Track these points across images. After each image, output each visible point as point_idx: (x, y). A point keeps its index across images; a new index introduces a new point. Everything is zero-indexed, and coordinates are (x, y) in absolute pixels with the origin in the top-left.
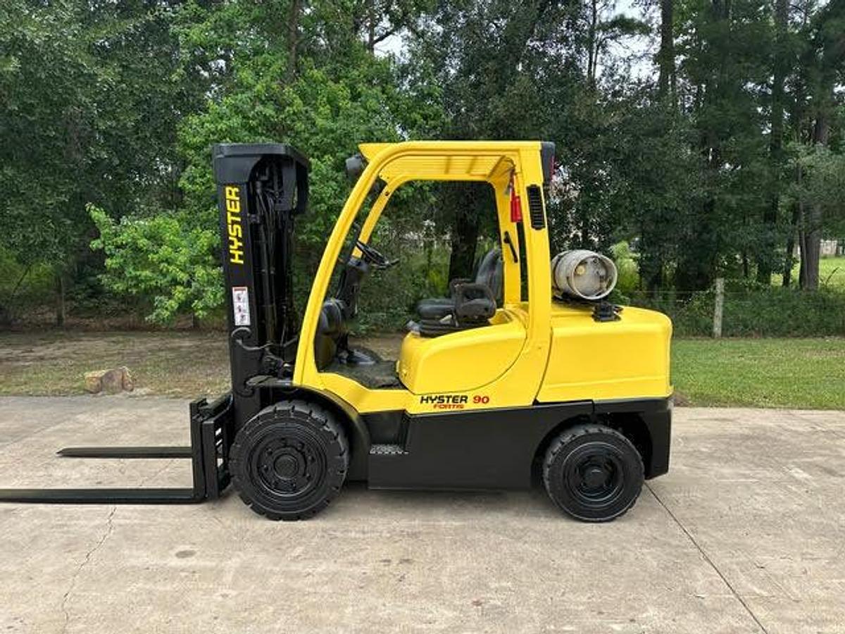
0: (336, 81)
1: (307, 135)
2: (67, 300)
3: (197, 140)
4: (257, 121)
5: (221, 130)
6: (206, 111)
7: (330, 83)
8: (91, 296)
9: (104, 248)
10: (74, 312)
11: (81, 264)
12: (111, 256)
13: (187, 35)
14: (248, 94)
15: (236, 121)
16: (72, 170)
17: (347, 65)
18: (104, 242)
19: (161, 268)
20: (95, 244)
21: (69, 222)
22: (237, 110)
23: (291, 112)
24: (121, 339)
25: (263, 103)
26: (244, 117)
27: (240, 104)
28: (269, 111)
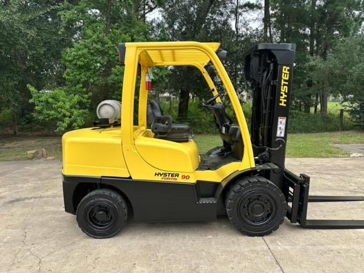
0: (125, 34)
1: (114, 56)
2: (18, 125)
3: (70, 58)
4: (94, 50)
5: (80, 55)
6: (73, 47)
7: (123, 35)
8: (28, 123)
9: (34, 102)
10: (21, 129)
11: (23, 110)
12: (38, 105)
13: (64, 15)
14: (90, 40)
15: (85, 51)
16: (19, 71)
17: (130, 27)
18: (34, 100)
19: (58, 110)
20: (31, 101)
21: (18, 92)
22: (86, 47)
23: (107, 47)
24: (41, 140)
25: (96, 43)
26: (89, 49)
27: (87, 44)
28: (99, 46)
